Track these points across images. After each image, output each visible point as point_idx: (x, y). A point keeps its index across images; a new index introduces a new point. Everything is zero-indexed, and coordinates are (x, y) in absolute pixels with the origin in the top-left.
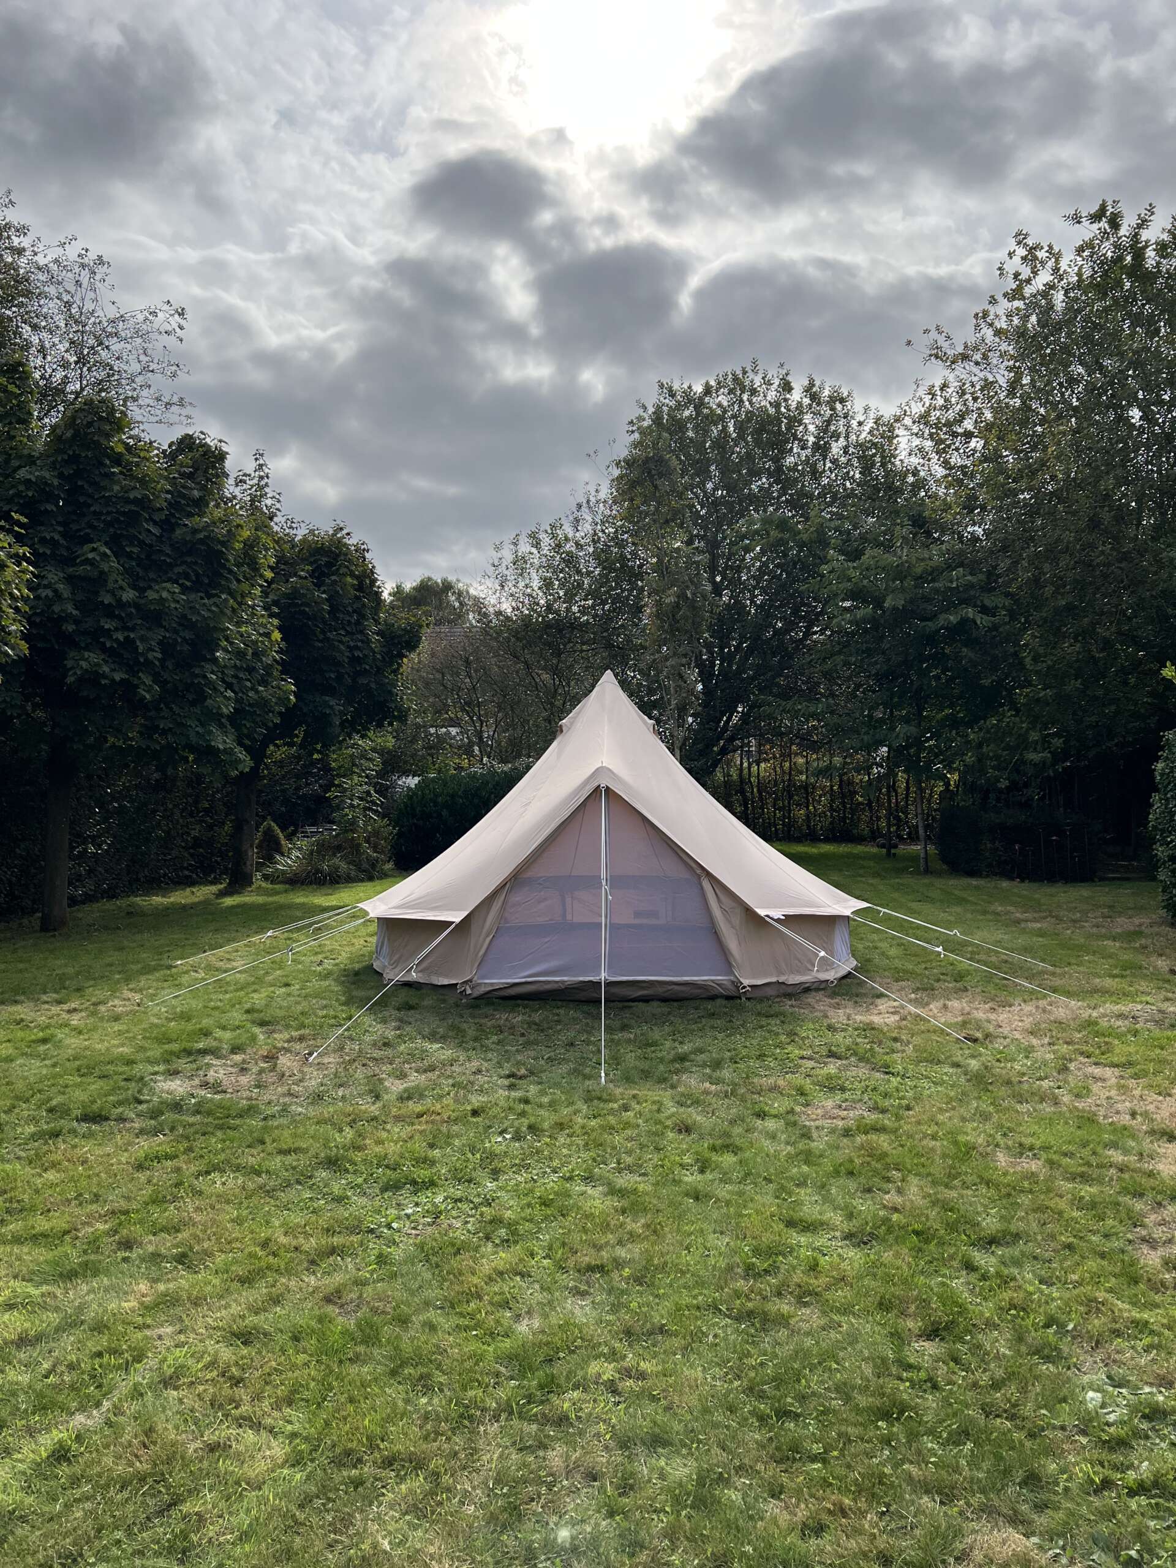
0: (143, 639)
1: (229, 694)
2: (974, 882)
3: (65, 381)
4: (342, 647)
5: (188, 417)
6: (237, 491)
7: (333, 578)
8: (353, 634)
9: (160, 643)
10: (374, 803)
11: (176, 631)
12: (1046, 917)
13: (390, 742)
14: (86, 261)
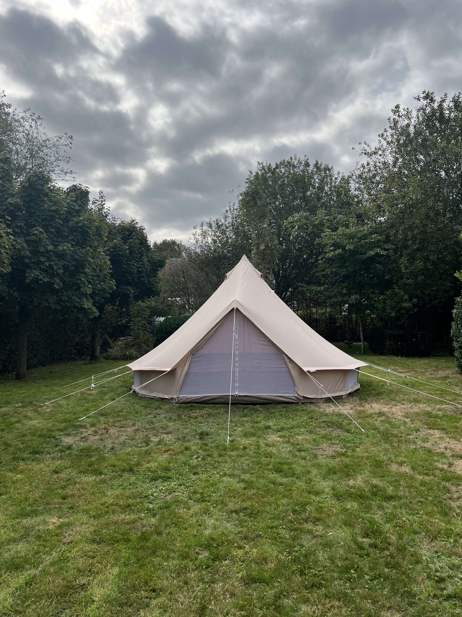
0: (56, 264)
1: (90, 286)
2: (383, 357)
3: (26, 164)
4: (134, 267)
5: (74, 178)
6: (93, 207)
7: (131, 240)
8: (138, 261)
9: (63, 266)
10: (146, 328)
11: (69, 262)
12: (411, 371)
13: (153, 304)
14: (34, 118)
